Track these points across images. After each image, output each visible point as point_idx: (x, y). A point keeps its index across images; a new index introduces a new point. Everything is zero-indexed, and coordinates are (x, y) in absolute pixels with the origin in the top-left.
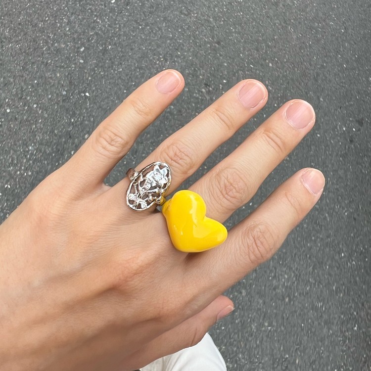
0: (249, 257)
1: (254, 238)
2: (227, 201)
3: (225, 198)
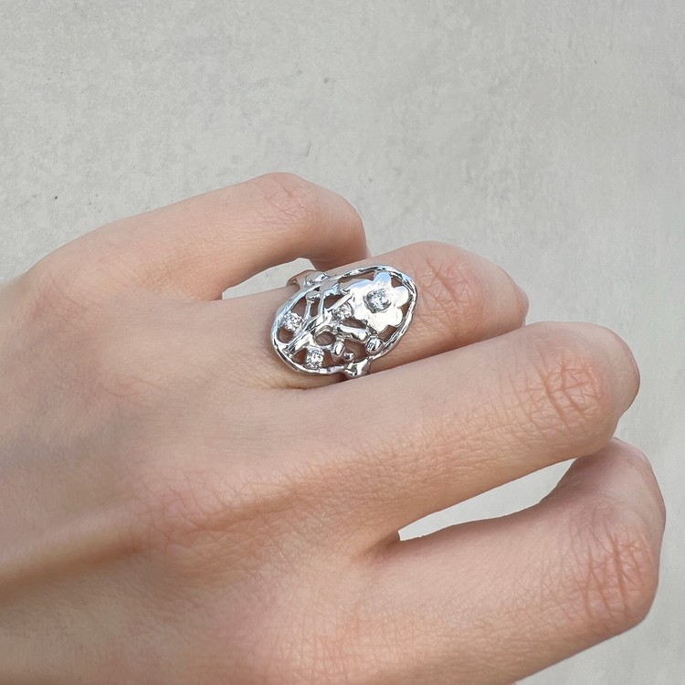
2: (553, 411)
3: (552, 399)
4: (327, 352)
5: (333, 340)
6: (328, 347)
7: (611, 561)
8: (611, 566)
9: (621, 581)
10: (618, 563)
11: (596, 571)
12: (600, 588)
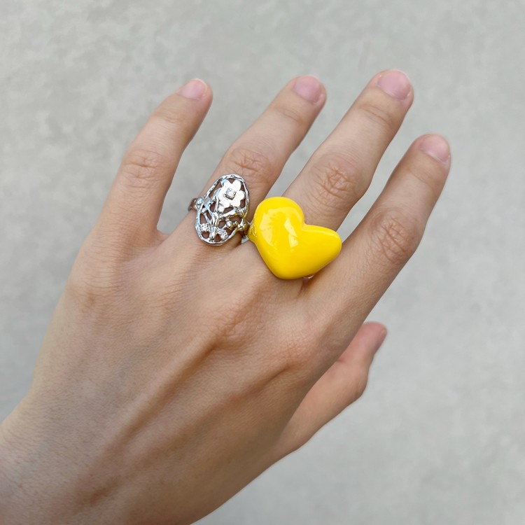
0: (386, 255)
1: (385, 229)
2: (334, 197)
3: (331, 193)
4: (226, 229)
5: (225, 222)
6: (225, 226)
7: (387, 236)
8: (389, 239)
9: (395, 242)
10: (390, 236)
11: (384, 243)
12: (389, 248)
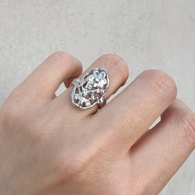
4: (90, 100)
5: (90, 96)
7: (190, 126)
11: (187, 131)
12: (190, 135)
